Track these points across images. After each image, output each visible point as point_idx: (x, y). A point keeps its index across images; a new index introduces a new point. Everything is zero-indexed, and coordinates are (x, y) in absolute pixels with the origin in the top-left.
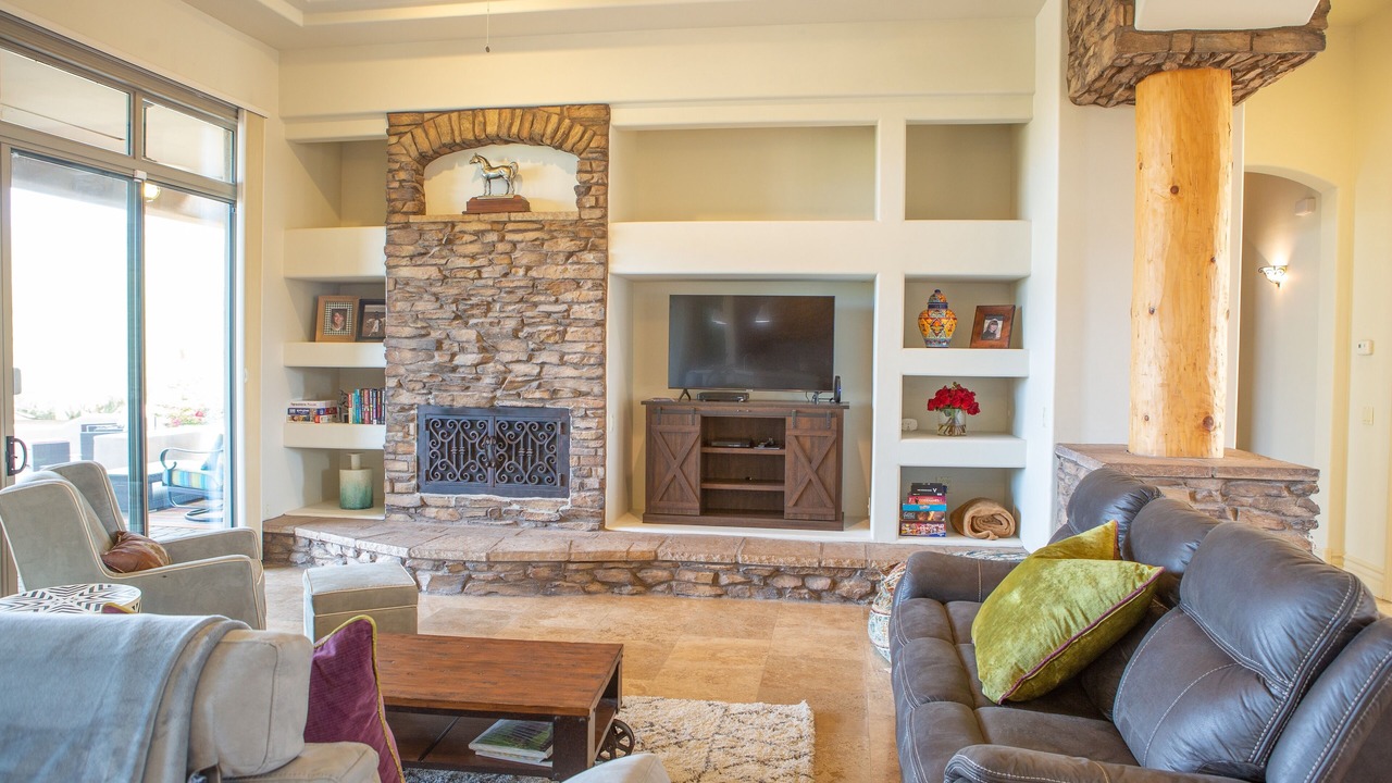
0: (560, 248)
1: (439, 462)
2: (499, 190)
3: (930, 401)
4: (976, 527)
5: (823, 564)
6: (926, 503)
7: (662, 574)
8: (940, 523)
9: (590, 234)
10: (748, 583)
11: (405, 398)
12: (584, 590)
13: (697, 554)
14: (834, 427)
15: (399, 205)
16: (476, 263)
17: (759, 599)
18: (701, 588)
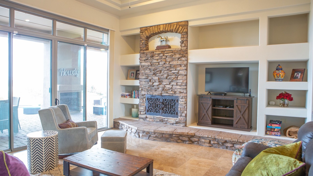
0: (177, 57)
1: (150, 108)
2: (164, 44)
3: (277, 97)
4: (290, 134)
5: (239, 141)
6: (274, 126)
7: (197, 139)
8: (279, 132)
9: (184, 53)
10: (218, 144)
11: (143, 93)
12: (177, 141)
13: (205, 135)
14: (248, 103)
15: (142, 48)
16: (158, 61)
17: (221, 148)
18: (206, 144)
